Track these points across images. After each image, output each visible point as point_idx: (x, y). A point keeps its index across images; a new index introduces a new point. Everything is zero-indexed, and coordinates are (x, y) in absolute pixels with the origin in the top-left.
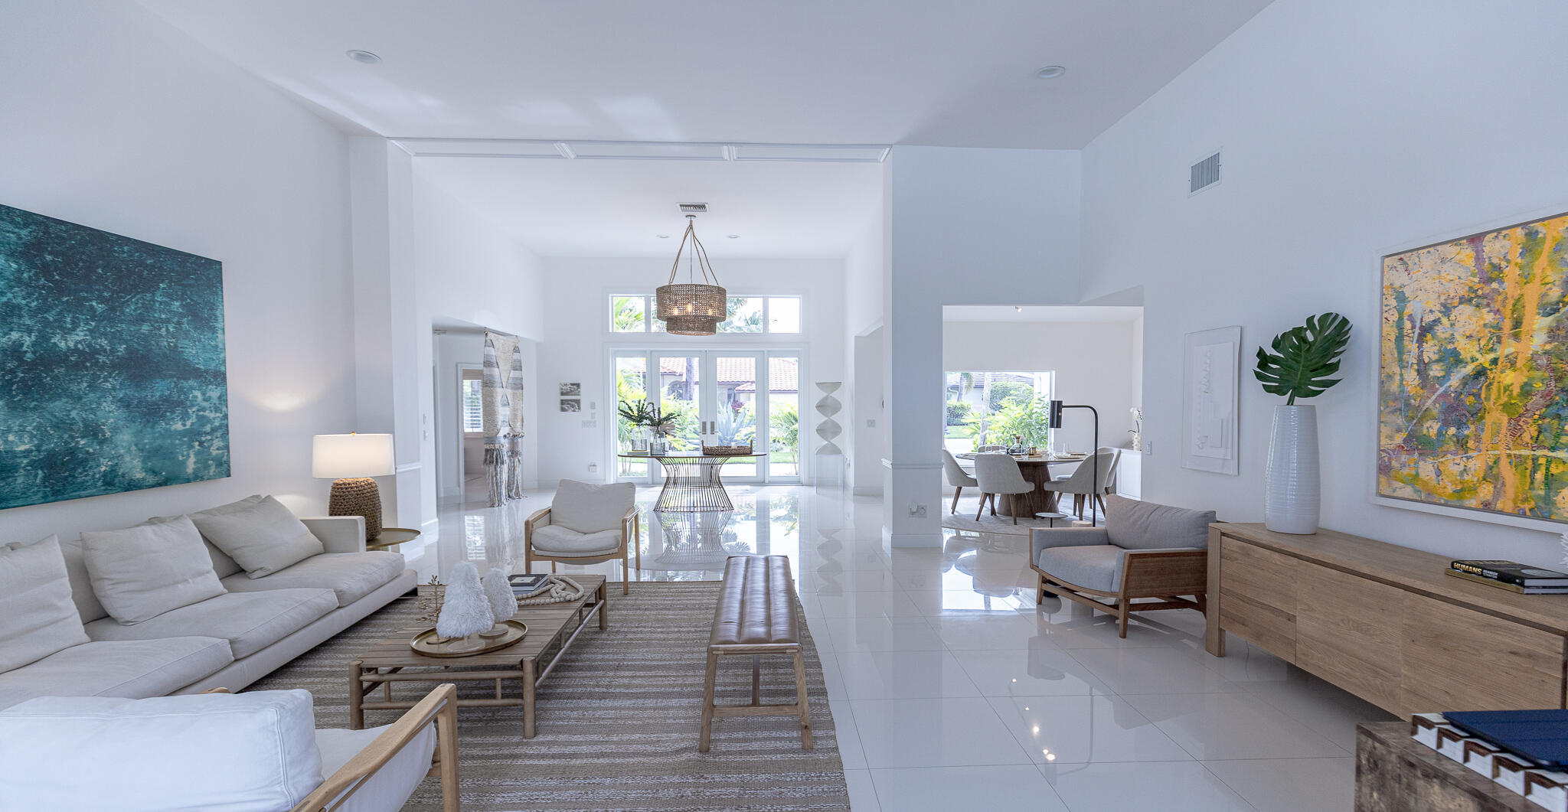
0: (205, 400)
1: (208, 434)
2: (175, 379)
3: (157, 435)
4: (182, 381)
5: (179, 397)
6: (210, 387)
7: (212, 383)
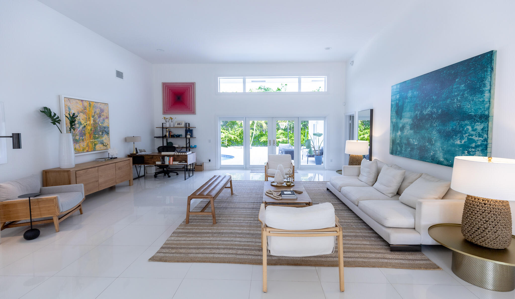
0: (473, 130)
1: (473, 148)
2: (458, 121)
3: (449, 145)
4: (462, 122)
5: (460, 129)
6: (477, 123)
7: (478, 122)
